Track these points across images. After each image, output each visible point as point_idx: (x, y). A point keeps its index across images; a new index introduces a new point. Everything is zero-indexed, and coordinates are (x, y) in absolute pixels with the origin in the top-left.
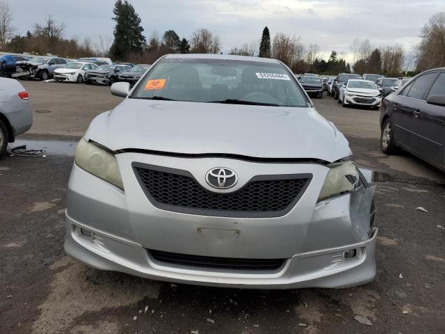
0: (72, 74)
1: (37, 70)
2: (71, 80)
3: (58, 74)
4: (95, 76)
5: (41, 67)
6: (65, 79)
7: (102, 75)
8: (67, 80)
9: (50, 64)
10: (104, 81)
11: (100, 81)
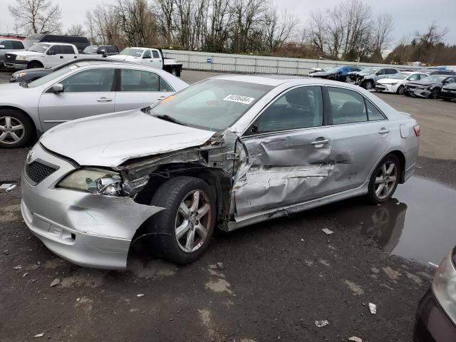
0: (393, 84)
1: (363, 80)
2: (390, 90)
3: (379, 84)
4: (414, 87)
5: (367, 77)
6: (384, 89)
7: (423, 87)
8: (386, 91)
9: (377, 74)
10: (423, 94)
11: (418, 93)
